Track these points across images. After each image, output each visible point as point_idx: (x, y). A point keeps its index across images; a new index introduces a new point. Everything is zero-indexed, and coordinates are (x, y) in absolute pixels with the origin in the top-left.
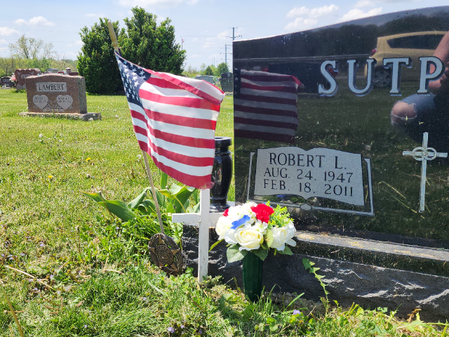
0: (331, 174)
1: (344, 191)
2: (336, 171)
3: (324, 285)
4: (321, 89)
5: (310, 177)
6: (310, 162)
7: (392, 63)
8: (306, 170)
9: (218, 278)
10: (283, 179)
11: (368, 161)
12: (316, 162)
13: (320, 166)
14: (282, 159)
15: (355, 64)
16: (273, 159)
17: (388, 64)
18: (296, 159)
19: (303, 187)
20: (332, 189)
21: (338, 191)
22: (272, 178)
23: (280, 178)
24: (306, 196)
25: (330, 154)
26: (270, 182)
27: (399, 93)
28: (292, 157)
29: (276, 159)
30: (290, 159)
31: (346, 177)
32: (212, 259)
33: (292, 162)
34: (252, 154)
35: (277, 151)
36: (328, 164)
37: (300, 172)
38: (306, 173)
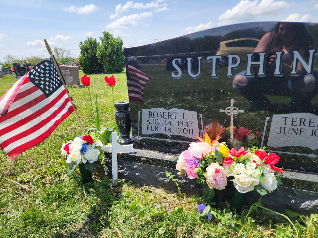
0: (181, 123)
1: (189, 131)
2: (184, 121)
3: (177, 185)
4: (173, 75)
5: (171, 124)
6: (170, 116)
7: (212, 59)
8: (168, 120)
9: (124, 180)
10: (156, 126)
11: (201, 115)
12: (173, 116)
13: (175, 118)
14: (155, 115)
15: (191, 60)
16: (150, 114)
17: (210, 59)
18: (163, 115)
19: (167, 129)
20: (182, 131)
21: (185, 132)
22: (151, 125)
23: (154, 125)
24: (169, 134)
25: (180, 111)
26: (150, 127)
27: (217, 76)
28: (160, 113)
29: (152, 115)
30: (159, 114)
31: (189, 124)
32: (120, 170)
33: (160, 116)
34: (139, 112)
35: (152, 110)
36: (180, 117)
37: (165, 122)
38: (168, 122)
